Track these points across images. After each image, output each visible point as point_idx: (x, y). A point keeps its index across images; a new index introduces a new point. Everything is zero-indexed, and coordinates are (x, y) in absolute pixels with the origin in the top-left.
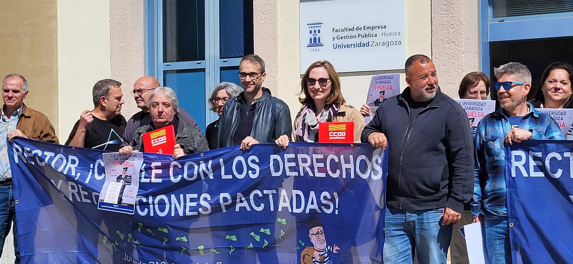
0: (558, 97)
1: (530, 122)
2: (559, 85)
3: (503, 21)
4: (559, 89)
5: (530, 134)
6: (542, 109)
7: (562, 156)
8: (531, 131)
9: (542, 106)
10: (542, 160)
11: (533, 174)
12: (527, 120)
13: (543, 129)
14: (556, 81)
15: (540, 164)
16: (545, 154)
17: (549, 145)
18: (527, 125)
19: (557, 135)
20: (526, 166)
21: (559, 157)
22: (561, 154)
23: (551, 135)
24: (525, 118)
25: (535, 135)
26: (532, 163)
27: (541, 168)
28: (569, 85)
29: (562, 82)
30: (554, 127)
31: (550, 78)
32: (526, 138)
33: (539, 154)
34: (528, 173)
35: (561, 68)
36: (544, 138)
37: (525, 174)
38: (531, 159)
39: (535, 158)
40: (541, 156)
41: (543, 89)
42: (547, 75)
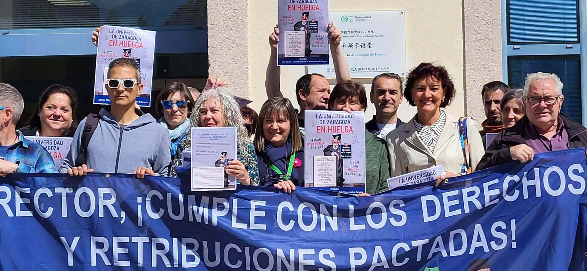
0: (58, 125)
1: (18, 152)
2: (59, 112)
3: (8, 33)
4: (59, 117)
5: (16, 166)
6: (36, 138)
7: (53, 191)
8: (18, 163)
9: (37, 133)
10: (30, 197)
11: (20, 213)
12: (15, 151)
13: (33, 161)
14: (55, 107)
15: (28, 201)
16: (34, 190)
17: (38, 179)
18: (14, 156)
19: (49, 169)
20: (12, 204)
21: (50, 194)
22: (52, 189)
23: (41, 169)
24: (12, 148)
25: (22, 168)
26: (19, 201)
27: (29, 206)
28: (70, 112)
29: (63, 109)
30: (46, 159)
31: (48, 103)
32: (11, 171)
33: (27, 191)
34: (14, 211)
35: (61, 92)
36: (32, 171)
37: (10, 214)
38: (17, 196)
39: (22, 195)
40: (29, 192)
41: (41, 115)
42: (45, 99)
